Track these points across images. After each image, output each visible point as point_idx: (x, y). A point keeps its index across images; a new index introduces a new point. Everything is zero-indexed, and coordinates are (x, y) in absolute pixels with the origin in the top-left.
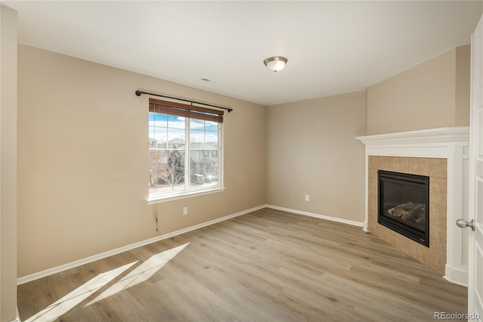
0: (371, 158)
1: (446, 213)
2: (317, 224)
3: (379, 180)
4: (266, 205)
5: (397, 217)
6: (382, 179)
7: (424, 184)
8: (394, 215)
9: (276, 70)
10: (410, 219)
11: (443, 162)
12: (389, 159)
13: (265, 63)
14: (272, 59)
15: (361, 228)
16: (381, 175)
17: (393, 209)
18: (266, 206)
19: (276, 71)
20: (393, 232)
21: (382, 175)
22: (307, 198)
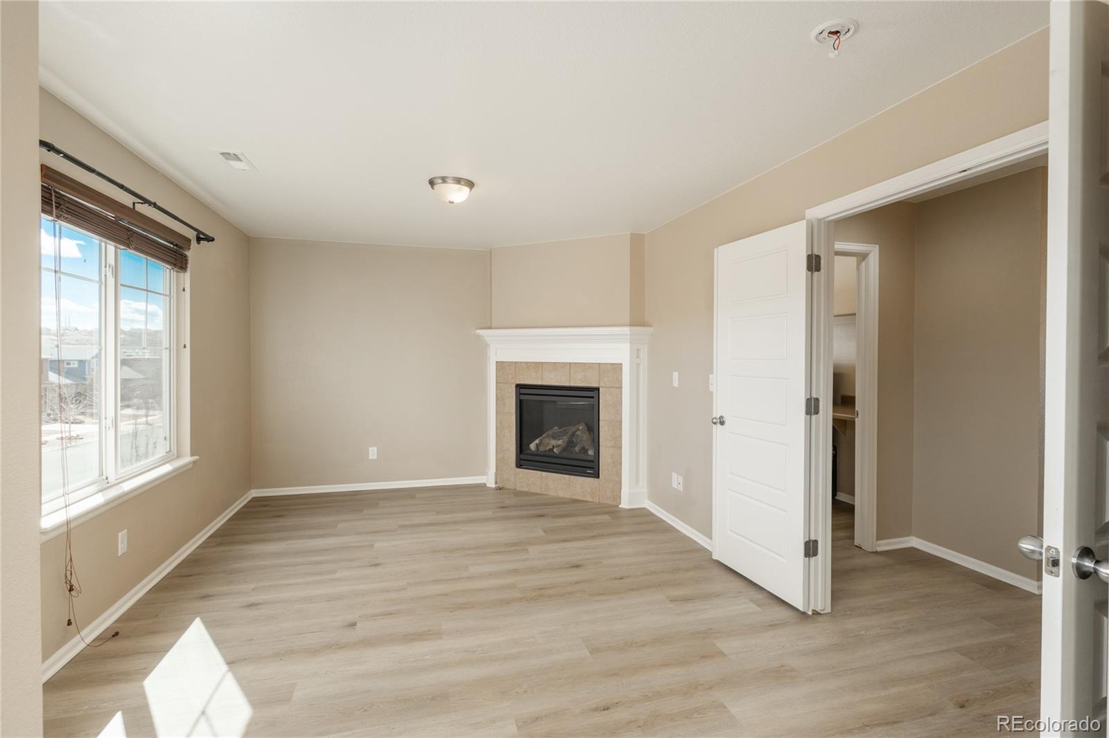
0: (500, 365)
1: (621, 429)
2: (413, 497)
3: (518, 401)
4: (253, 491)
5: (545, 451)
6: (523, 397)
7: (593, 397)
8: (541, 449)
9: (452, 200)
10: (564, 450)
11: (617, 368)
12: (539, 366)
13: (432, 183)
14: (444, 180)
15: (482, 486)
16: (521, 392)
17: (537, 441)
18: (255, 493)
19: (453, 203)
20: (544, 474)
21: (523, 391)
22: (373, 453)
